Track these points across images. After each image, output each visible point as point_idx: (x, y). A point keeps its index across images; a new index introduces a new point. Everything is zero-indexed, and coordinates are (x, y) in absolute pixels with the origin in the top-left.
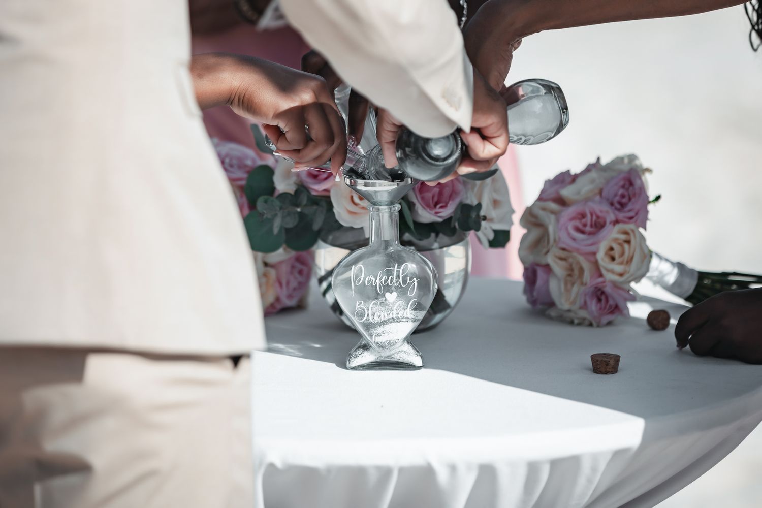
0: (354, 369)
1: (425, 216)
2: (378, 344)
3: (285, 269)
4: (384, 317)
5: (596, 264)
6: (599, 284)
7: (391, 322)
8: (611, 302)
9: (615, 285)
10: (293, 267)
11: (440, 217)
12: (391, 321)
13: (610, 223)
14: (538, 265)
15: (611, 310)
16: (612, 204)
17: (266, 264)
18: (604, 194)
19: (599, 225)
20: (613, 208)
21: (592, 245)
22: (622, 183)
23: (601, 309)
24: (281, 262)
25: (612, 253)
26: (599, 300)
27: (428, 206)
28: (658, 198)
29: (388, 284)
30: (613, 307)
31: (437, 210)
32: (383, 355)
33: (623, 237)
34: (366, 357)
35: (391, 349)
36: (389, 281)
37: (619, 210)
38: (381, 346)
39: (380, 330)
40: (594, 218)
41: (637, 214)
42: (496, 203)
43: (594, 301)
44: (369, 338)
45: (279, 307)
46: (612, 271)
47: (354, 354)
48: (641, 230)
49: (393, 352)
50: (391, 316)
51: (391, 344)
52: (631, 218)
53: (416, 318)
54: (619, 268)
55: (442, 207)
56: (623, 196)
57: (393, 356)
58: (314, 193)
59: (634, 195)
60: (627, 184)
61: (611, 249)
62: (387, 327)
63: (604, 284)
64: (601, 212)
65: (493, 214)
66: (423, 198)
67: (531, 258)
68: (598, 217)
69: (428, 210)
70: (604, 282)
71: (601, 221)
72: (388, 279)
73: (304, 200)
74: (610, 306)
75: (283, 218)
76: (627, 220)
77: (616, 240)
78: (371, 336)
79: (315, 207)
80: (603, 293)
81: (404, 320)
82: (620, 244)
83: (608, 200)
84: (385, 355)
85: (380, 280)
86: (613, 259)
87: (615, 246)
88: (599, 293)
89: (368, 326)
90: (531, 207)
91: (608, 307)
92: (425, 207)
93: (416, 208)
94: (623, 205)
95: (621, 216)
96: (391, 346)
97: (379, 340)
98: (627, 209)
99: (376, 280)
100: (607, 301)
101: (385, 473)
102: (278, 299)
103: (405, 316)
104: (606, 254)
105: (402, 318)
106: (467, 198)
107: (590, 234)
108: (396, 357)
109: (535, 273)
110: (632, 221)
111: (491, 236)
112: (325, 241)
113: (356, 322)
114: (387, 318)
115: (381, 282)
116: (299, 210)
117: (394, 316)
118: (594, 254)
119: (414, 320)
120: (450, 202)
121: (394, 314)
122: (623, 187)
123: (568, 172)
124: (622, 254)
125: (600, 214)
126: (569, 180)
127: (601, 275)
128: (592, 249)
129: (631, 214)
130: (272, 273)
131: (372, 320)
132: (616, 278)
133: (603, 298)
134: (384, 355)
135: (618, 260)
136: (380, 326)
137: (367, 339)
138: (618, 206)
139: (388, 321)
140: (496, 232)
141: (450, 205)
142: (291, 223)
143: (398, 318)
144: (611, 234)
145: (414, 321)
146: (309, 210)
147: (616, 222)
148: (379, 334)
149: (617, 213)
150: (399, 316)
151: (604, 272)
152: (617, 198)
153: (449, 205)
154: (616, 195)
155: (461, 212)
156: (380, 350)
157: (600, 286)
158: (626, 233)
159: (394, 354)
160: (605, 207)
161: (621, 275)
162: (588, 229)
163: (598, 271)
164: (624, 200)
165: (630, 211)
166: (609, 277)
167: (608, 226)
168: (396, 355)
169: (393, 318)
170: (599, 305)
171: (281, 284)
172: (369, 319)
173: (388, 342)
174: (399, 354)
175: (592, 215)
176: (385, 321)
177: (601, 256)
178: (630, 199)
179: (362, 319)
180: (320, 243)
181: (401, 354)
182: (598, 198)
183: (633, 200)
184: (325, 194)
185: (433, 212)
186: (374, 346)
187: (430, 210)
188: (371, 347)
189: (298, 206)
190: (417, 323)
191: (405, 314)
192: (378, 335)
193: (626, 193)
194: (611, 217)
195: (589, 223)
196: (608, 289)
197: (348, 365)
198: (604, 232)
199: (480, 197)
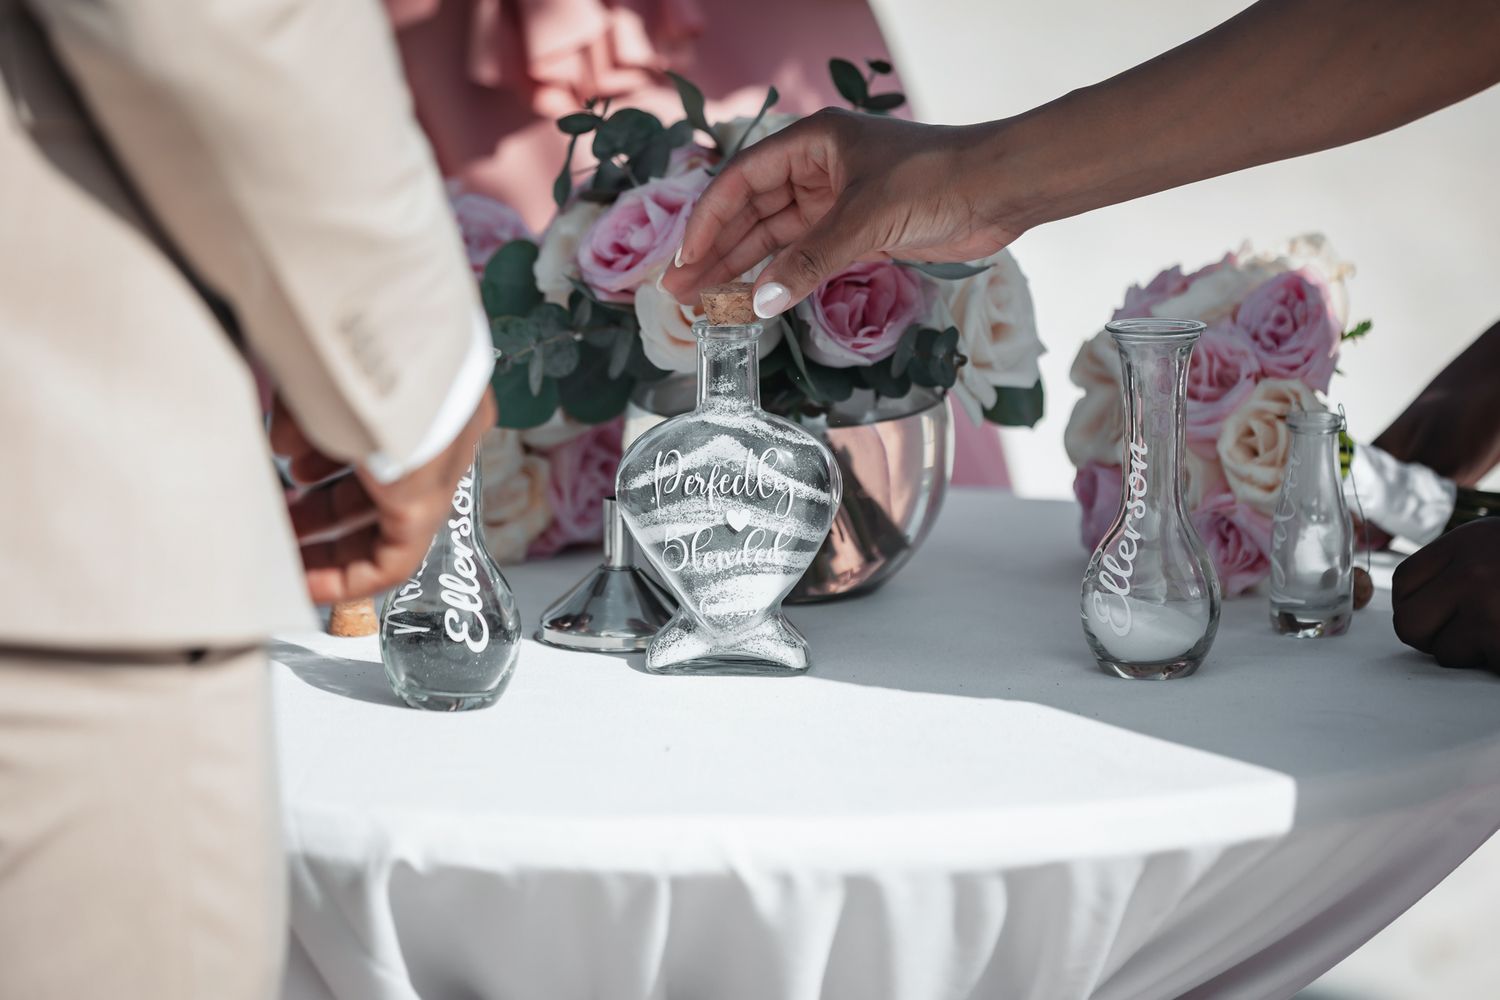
0: (663, 671)
1: (835, 352)
2: (711, 618)
3: (568, 461)
4: (725, 562)
5: (1216, 461)
6: (1220, 506)
7: (739, 574)
8: (1247, 546)
9: (1257, 510)
10: (586, 458)
11: (868, 356)
12: (738, 570)
13: (1249, 376)
14: (1102, 465)
15: (1249, 563)
16: (1256, 337)
17: (527, 449)
18: (1241, 317)
19: (1224, 381)
20: (1257, 344)
21: (1209, 422)
22: (1282, 293)
23: (1225, 560)
24: (559, 447)
25: (1250, 440)
26: (1225, 541)
27: (841, 332)
28: (1364, 327)
29: (732, 491)
30: (1254, 558)
31: (860, 339)
32: (722, 642)
33: (1275, 407)
34: (688, 647)
35: (738, 630)
36: (735, 486)
37: (1268, 350)
38: (719, 624)
39: (715, 589)
40: (1217, 365)
41: (1307, 359)
42: (997, 330)
43: (1214, 542)
44: (692, 607)
45: (559, 541)
46: (1248, 480)
47: (661, 640)
48: (1319, 395)
49: (744, 636)
50: (738, 561)
51: (738, 620)
52: (1293, 368)
53: (793, 565)
54: (1265, 474)
55: (871, 334)
56: (1281, 321)
57: (744, 646)
58: (602, 297)
59: (1306, 318)
60: (1293, 295)
61: (1250, 433)
62: (730, 585)
63: (1231, 508)
64: (1231, 352)
65: (991, 352)
66: (829, 316)
67: (1090, 450)
68: (1225, 364)
69: (839, 340)
70: (1232, 503)
71: (1230, 372)
72: (732, 483)
73: (585, 314)
74: (1248, 556)
75: (547, 358)
76: (1285, 372)
77: (1260, 414)
78: (697, 603)
79: (613, 331)
80: (1231, 526)
81: (767, 569)
82: (1270, 424)
83: (1247, 328)
84: (729, 642)
85: (715, 483)
86: (1255, 453)
87: (1256, 426)
88: (1224, 526)
89: (689, 582)
90: (1092, 341)
91: (1241, 555)
92: (833, 333)
93: (811, 332)
94: (1278, 340)
95: (1272, 361)
96: (738, 625)
97: (713, 610)
98: (1284, 348)
99: (707, 482)
100: (1239, 543)
101: (642, 888)
102: (554, 524)
103: (769, 560)
104: (1239, 443)
105: (763, 565)
106: (929, 315)
107: (1209, 399)
108: (750, 649)
109: (1093, 480)
110: (1294, 373)
111: (990, 400)
112: (640, 404)
113: (667, 574)
114: (730, 564)
115: (718, 489)
116: (578, 337)
117: (746, 561)
118: (1213, 442)
119: (787, 571)
120: (889, 324)
121: (745, 555)
122: (1284, 302)
123: (1177, 269)
124: (1273, 444)
125: (1227, 357)
126: (1175, 285)
127: (1228, 489)
128: (1208, 431)
129: (1297, 359)
130: (543, 467)
131: (698, 570)
132: (1257, 494)
133: (1231, 536)
134: (724, 644)
135: (1264, 456)
136: (715, 581)
137: (689, 608)
138: (1269, 342)
139: (731, 572)
140: (1000, 391)
141: (889, 329)
142: (566, 365)
143: (754, 565)
144: (1249, 402)
145: (789, 572)
146: (600, 339)
147: (1262, 374)
148: (714, 599)
149: (1263, 355)
150: (756, 560)
151: (1233, 481)
152: (1269, 325)
153: (885, 330)
154: (1265, 319)
155: (917, 346)
156: (715, 632)
157: (1223, 511)
158: (1285, 400)
159: (745, 642)
160: (1241, 342)
161: (1270, 489)
162: (1204, 389)
163: (1220, 481)
164: (1281, 330)
165: (1293, 351)
166: (1245, 492)
167: (1244, 384)
168: (750, 644)
169: (743, 565)
170: (1223, 551)
171: (559, 491)
172: (692, 568)
173: (732, 615)
174: (756, 642)
175: (1210, 358)
176: (727, 571)
177: (1227, 446)
178: (1295, 327)
179: (677, 567)
180: (633, 409)
181: (761, 642)
182: (1226, 323)
183: (1302, 329)
184: (624, 299)
185: (849, 344)
186: (704, 624)
187: (843, 339)
188: (696, 625)
189: (575, 330)
190: (794, 578)
191: (769, 556)
192: (712, 601)
193: (1288, 315)
194: (1251, 365)
195: (1205, 376)
196: (1240, 518)
197: (649, 664)
198: (1233, 396)
199: (961, 313)
